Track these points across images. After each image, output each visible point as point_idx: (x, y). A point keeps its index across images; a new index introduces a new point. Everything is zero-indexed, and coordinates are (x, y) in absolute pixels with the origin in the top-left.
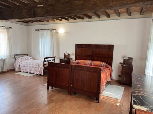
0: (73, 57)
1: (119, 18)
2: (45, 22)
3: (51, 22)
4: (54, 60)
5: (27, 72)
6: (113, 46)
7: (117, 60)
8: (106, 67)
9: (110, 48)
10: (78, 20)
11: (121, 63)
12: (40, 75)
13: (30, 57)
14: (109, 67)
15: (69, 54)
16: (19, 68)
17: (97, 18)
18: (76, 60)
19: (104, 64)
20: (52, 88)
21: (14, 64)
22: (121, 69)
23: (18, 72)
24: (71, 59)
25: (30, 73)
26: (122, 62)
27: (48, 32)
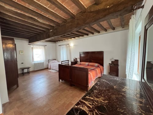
1: (106, 32)
2: (64, 41)
3: (66, 40)
4: (68, 62)
5: (55, 70)
6: (103, 52)
7: (107, 62)
8: (98, 67)
9: (101, 53)
10: (81, 37)
11: (109, 64)
13: (56, 61)
14: (101, 67)
15: (76, 59)
16: (50, 67)
17: (92, 35)
18: (80, 62)
19: (96, 65)
21: (48, 65)
22: (109, 67)
23: (50, 69)
24: (78, 61)
26: (111, 63)
27: (65, 46)
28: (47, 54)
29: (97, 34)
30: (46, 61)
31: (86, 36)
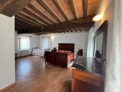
0: (57, 49)
1: (76, 32)
2: (46, 34)
3: (48, 34)
4: (49, 50)
5: (38, 56)
7: (76, 50)
8: (71, 53)
9: (73, 45)
10: (60, 33)
11: (78, 52)
12: (43, 57)
13: (39, 49)
14: (73, 53)
15: (56, 48)
16: (34, 54)
17: (67, 32)
18: (59, 50)
19: (70, 52)
20: (47, 63)
21: (32, 52)
22: (78, 54)
23: (34, 55)
24: (57, 50)
25: (39, 56)
26: (78, 51)
27: (47, 38)
28: (31, 43)
29: (71, 32)
30: (31, 49)
31: (63, 33)
